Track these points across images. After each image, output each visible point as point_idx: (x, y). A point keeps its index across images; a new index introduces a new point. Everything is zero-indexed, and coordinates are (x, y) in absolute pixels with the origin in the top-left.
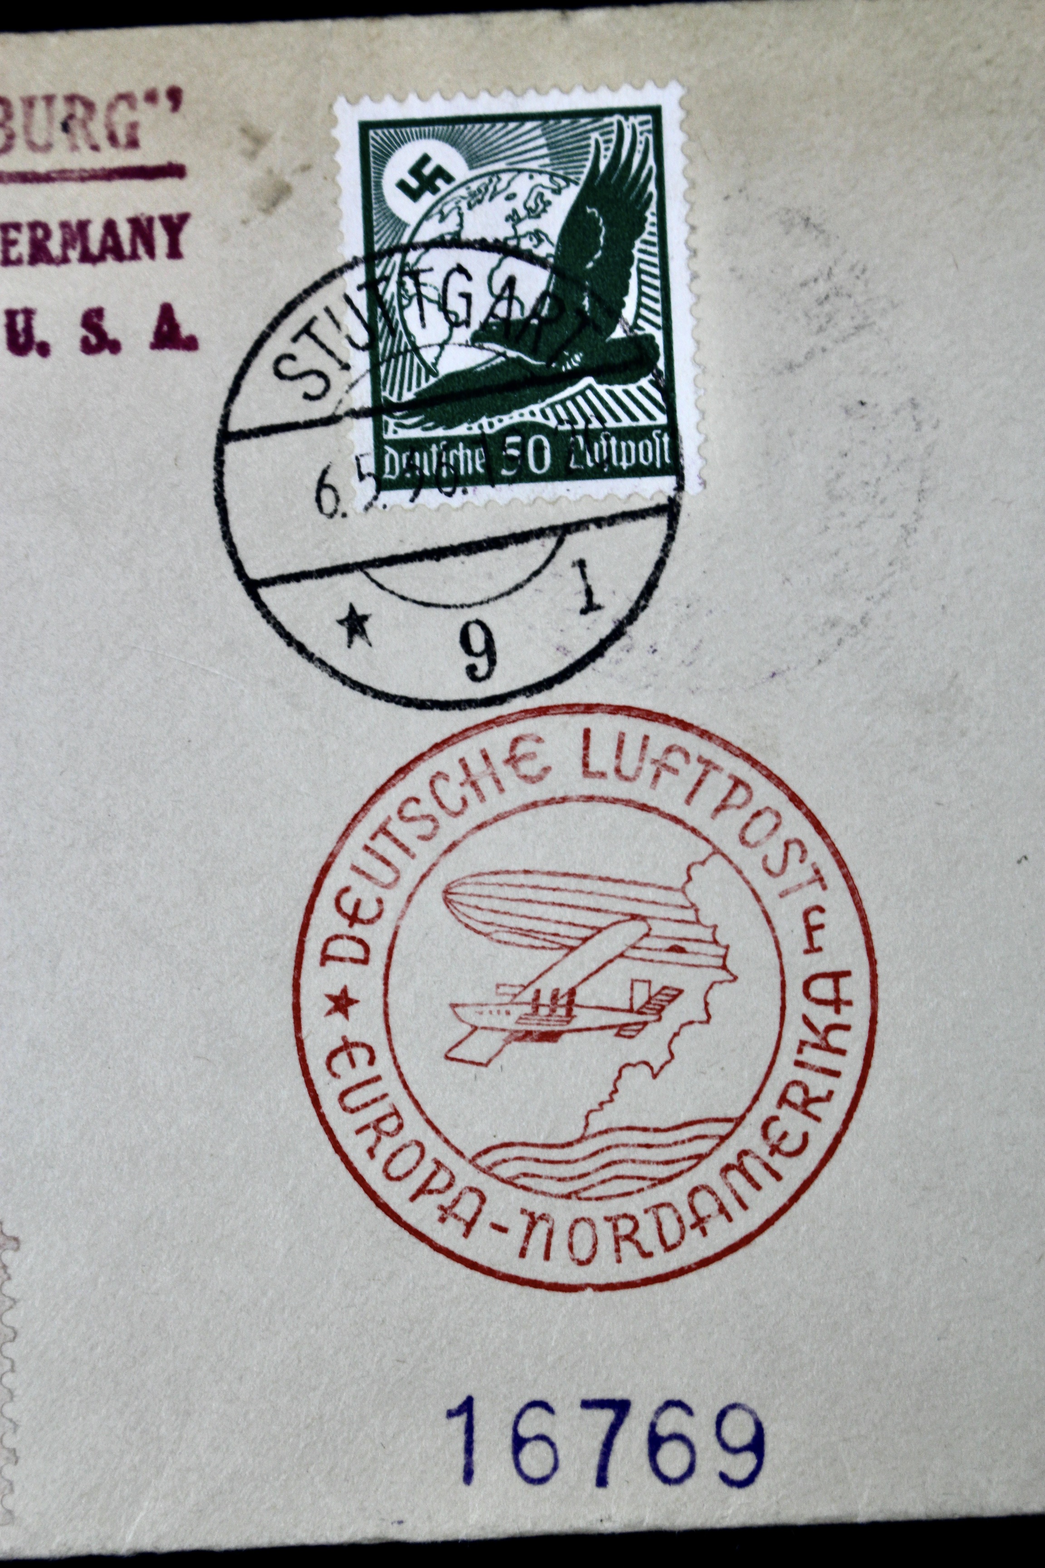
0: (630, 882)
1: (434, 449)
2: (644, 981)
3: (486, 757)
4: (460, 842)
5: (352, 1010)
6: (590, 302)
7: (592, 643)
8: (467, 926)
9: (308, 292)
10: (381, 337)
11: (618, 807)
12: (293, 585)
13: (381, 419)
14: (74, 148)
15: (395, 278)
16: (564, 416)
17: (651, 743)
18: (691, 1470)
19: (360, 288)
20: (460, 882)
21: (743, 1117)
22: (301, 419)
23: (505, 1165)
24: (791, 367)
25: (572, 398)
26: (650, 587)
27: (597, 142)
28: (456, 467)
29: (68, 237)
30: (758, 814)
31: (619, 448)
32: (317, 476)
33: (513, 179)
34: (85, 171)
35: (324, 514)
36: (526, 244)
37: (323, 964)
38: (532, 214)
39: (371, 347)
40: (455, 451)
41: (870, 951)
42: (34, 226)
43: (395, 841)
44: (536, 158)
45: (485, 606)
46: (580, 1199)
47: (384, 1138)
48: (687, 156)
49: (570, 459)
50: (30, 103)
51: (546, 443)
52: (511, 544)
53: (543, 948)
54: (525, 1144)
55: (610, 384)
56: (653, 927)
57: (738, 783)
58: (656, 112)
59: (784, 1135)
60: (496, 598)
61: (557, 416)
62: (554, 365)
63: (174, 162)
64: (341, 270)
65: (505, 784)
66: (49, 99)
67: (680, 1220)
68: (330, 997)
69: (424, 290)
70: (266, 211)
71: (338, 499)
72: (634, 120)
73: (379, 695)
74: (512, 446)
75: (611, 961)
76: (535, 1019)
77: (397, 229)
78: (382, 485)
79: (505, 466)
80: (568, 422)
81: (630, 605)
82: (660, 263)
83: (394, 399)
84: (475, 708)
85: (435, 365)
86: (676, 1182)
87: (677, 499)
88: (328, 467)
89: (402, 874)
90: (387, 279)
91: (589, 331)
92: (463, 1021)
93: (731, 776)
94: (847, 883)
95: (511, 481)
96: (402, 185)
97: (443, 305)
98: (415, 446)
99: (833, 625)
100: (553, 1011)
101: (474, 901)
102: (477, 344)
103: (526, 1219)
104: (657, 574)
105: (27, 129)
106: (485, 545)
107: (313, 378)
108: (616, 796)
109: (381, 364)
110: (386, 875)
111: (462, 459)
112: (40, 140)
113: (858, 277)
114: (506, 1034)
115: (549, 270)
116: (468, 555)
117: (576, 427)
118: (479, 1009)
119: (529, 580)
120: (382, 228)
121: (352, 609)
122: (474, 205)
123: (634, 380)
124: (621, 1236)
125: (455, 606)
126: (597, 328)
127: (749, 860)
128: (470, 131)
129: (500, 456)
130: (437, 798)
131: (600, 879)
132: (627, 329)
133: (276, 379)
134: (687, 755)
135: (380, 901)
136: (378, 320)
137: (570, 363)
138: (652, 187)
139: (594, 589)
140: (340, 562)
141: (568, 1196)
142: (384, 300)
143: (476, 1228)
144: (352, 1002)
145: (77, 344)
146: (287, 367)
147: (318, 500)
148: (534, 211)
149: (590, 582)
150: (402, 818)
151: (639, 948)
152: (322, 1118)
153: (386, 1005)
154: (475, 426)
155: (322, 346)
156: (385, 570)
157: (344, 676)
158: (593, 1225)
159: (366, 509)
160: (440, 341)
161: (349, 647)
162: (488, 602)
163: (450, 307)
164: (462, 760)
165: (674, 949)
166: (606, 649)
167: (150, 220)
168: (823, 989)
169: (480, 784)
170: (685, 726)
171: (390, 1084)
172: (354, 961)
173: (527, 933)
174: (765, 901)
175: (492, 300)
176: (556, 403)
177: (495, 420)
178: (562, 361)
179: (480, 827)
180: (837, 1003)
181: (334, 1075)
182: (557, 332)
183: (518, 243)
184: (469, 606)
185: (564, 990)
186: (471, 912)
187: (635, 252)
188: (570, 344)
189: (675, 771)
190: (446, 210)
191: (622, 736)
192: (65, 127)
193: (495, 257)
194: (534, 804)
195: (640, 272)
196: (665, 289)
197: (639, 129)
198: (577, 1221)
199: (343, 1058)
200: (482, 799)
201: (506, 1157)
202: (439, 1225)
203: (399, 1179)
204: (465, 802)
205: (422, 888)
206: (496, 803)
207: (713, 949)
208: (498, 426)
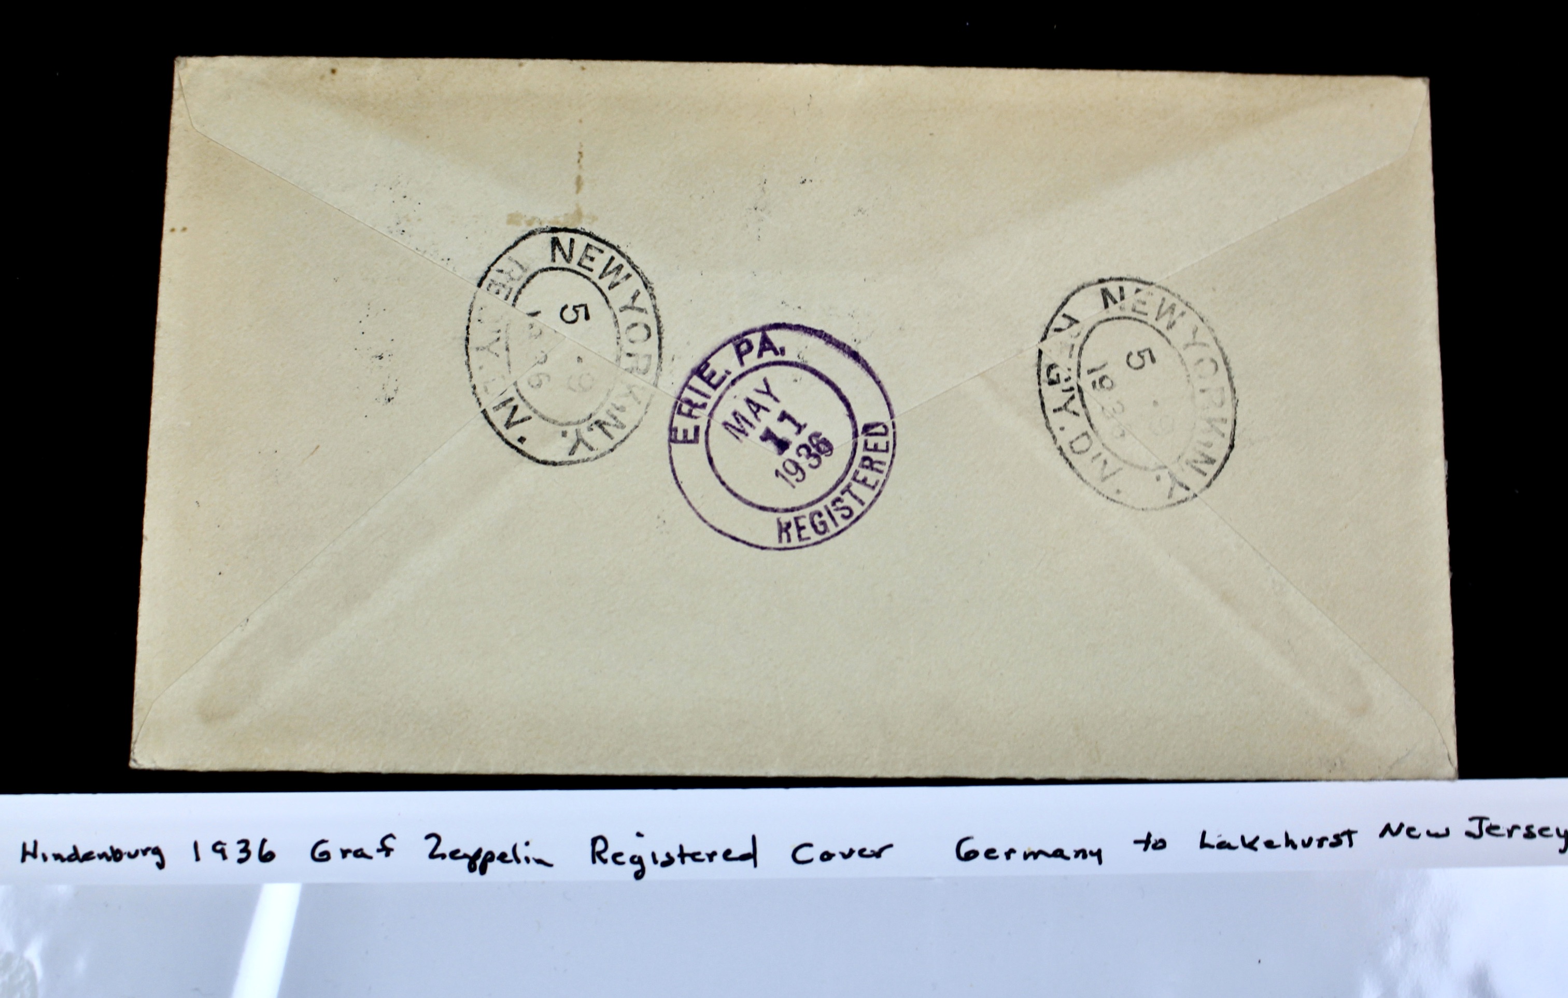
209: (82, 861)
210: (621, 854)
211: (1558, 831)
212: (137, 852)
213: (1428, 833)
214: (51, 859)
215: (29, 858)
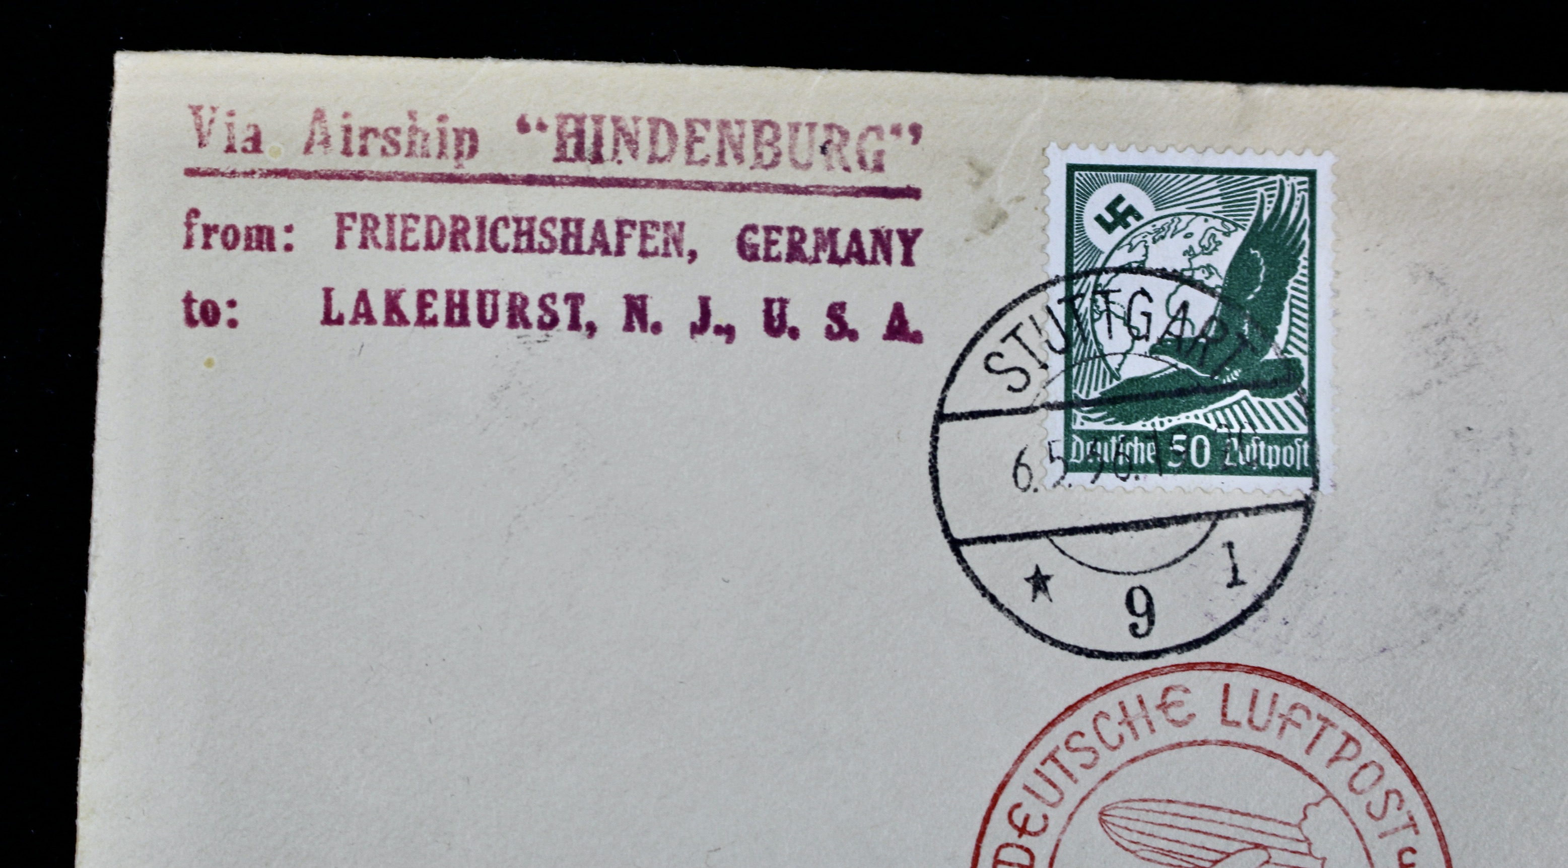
0: (1255, 816)
1: (1114, 440)
3: (1141, 702)
4: (1116, 772)
6: (1250, 328)
7: (1235, 613)
8: (1117, 843)
9: (1016, 302)
10: (1075, 343)
11: (1250, 752)
12: (990, 546)
13: (1071, 413)
14: (830, 168)
15: (1089, 295)
16: (1222, 421)
17: (1280, 700)
19: (1060, 301)
20: (1114, 806)
22: (1005, 407)
24: (1413, 394)
25: (1230, 406)
26: (1286, 569)
27: (1262, 196)
28: (1131, 457)
29: (820, 241)
30: (1365, 766)
31: (1266, 450)
32: (1015, 456)
33: (1191, 221)
34: (838, 188)
35: (1020, 488)
36: (1199, 276)
37: (995, 867)
38: (1206, 252)
39: (1066, 351)
40: (1131, 443)
42: (792, 230)
43: (1062, 767)
44: (1212, 205)
45: (1148, 574)
48: (1336, 214)
49: (1225, 457)
50: (795, 128)
51: (1207, 442)
52: (1173, 524)
55: (1263, 397)
56: (1273, 856)
57: (1350, 739)
58: (1311, 175)
60: (1158, 569)
61: (1217, 420)
62: (1216, 378)
63: (911, 186)
64: (1045, 286)
65: (1156, 726)
66: (812, 126)
69: (1112, 307)
70: (985, 232)
71: (1031, 477)
72: (1294, 180)
73: (1055, 643)
74: (1178, 442)
77: (1094, 255)
78: (1069, 468)
79: (1171, 458)
80: (1226, 426)
81: (1269, 582)
82: (1309, 300)
83: (1083, 396)
84: (1134, 660)
85: (1118, 370)
87: (1313, 497)
88: (1025, 448)
89: (1066, 797)
90: (1083, 296)
91: (1246, 352)
93: (1344, 733)
94: (1436, 829)
95: (1178, 471)
96: (1099, 219)
97: (1127, 321)
98: (1098, 436)
99: (1436, 612)
101: (1123, 823)
102: (1154, 356)
104: (1293, 558)
105: (792, 149)
106: (1151, 524)
107: (1017, 373)
108: (1248, 743)
109: (1074, 366)
110: (1051, 795)
111: (1136, 451)
112: (802, 160)
113: (1470, 324)
115: (1217, 299)
116: (1136, 531)
117: (1232, 431)
119: (1186, 555)
120: (1080, 254)
121: (1038, 570)
122: (1158, 240)
123: (1281, 394)
125: (1123, 573)
126: (1253, 350)
127: (1355, 806)
128: (1158, 179)
129: (1167, 451)
130: (1099, 733)
131: (1231, 812)
132: (1278, 352)
133: (986, 372)
134: (1308, 712)
135: (1045, 817)
136: (1073, 329)
137: (1230, 377)
138: (1305, 237)
139: (1239, 568)
140: (1031, 529)
142: (1079, 313)
145: (822, 331)
146: (994, 363)
147: (1015, 476)
148: (1207, 249)
149: (1236, 561)
150: (1068, 748)
154: (1148, 423)
155: (1026, 347)
156: (1068, 538)
157: (1028, 625)
159: (1054, 486)
160: (1124, 351)
161: (1033, 601)
162: (1150, 571)
163: (1133, 323)
164: (1121, 703)
166: (1246, 618)
167: (889, 232)
169: (1135, 724)
170: (1308, 687)
172: (1021, 866)
173: (1166, 853)
174: (1367, 840)
175: (1169, 320)
176: (1217, 409)
177: (1165, 420)
178: (1223, 375)
179: (1133, 760)
182: (1221, 351)
183: (1193, 275)
184: (1135, 574)
186: (1120, 831)
187: (1288, 288)
188: (1230, 360)
189: (1298, 725)
190: (1134, 242)
191: (1255, 692)
192: (823, 150)
193: (1172, 285)
194: (1179, 745)
195: (1292, 306)
196: (1312, 321)
197: (1297, 188)
200: (1137, 737)
204: (1122, 739)
205: (1082, 807)
206: (1148, 742)
208: (1167, 425)
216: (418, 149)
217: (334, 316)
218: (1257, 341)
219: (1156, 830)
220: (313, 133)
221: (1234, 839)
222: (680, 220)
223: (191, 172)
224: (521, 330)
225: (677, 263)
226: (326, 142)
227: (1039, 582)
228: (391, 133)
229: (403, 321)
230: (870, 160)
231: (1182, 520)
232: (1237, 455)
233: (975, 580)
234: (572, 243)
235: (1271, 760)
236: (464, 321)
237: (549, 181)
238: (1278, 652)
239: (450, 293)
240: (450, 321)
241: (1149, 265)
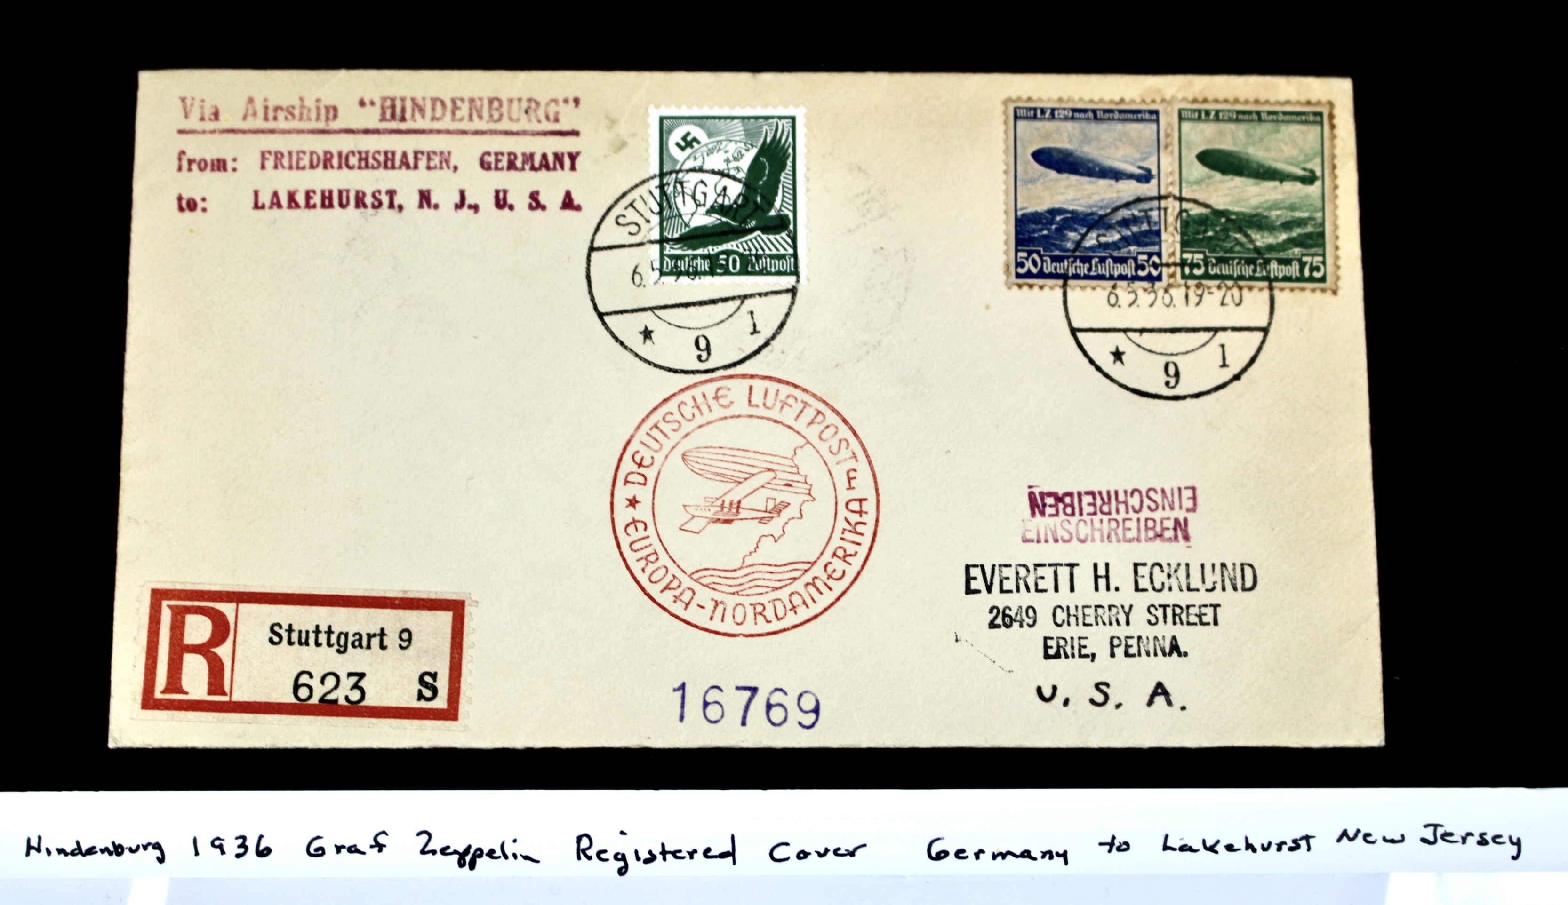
0: (768, 454)
1: (687, 259)
2: (772, 499)
3: (704, 396)
4: (691, 432)
5: (637, 506)
6: (761, 199)
7: (755, 348)
8: (692, 470)
9: (633, 188)
10: (665, 209)
11: (764, 421)
12: (620, 316)
13: (663, 245)
14: (530, 121)
15: (672, 184)
16: (746, 247)
17: (780, 394)
18: (785, 720)
19: (656, 187)
20: (690, 450)
21: (815, 562)
22: (627, 243)
23: (705, 578)
24: (850, 231)
25: (751, 240)
26: (782, 325)
27: (766, 130)
28: (696, 268)
29: (525, 160)
30: (827, 427)
31: (771, 262)
32: (633, 268)
33: (728, 144)
34: (534, 131)
35: (635, 285)
36: (732, 172)
37: (625, 484)
39: (660, 213)
40: (697, 261)
41: (877, 490)
42: (509, 154)
43: (661, 431)
44: (738, 135)
45: (707, 329)
46: (739, 595)
47: (650, 564)
48: (807, 138)
49: (748, 266)
50: (511, 101)
51: (738, 259)
52: (720, 302)
53: (727, 482)
54: (715, 569)
55: (768, 234)
56: (777, 474)
57: (819, 412)
59: (834, 571)
60: (712, 326)
61: (743, 247)
62: (742, 225)
63: (574, 130)
64: (648, 180)
65: (712, 408)
66: (520, 100)
67: (785, 607)
68: (628, 500)
69: (685, 190)
70: (615, 152)
71: (642, 279)
72: (784, 121)
73: (656, 366)
74: (723, 259)
75: (758, 489)
76: (721, 513)
77: (675, 163)
78: (662, 273)
79: (719, 267)
80: (748, 250)
81: (773, 331)
82: (793, 183)
83: (670, 236)
84: (700, 374)
85: (689, 223)
86: (784, 589)
87: (797, 287)
88: (638, 265)
89: (664, 446)
90: (668, 184)
91: (759, 212)
92: (688, 513)
93: (816, 409)
94: (867, 459)
95: (721, 274)
96: (678, 145)
97: (694, 197)
98: (678, 257)
99: (865, 345)
100: (730, 510)
101: (696, 459)
102: (708, 215)
103: (714, 603)
104: (786, 318)
105: (509, 112)
106: (708, 302)
107: (634, 225)
108: (763, 416)
109: (664, 221)
110: (656, 446)
111: (699, 264)
112: (515, 117)
113: (881, 194)
114: (707, 520)
115: (742, 184)
117: (752, 253)
118: (696, 508)
119: (727, 318)
120: (667, 162)
121: (646, 328)
122: (710, 154)
123: (779, 233)
124: (757, 613)
125: (693, 329)
126: (763, 210)
127: (823, 448)
128: (709, 122)
129: (717, 264)
130: (681, 413)
131: (755, 452)
132: (777, 211)
133: (616, 225)
134: (796, 399)
135: (652, 458)
136: (664, 202)
137: (750, 225)
138: (790, 151)
139: (757, 324)
140: (642, 306)
141: (733, 594)
142: (667, 193)
143: (690, 606)
144: (637, 502)
145: (526, 206)
147: (633, 279)
148: (736, 158)
149: (755, 320)
150: (664, 421)
151: (770, 484)
152: (621, 554)
153: (653, 504)
154: (706, 250)
155: (638, 212)
156: (662, 311)
157: (641, 357)
158: (744, 607)
159: (655, 283)
160: (692, 212)
161: (644, 344)
162: (708, 327)
163: (697, 198)
164: (693, 396)
165: (787, 485)
166: (761, 350)
167: (563, 154)
168: (855, 506)
169: (701, 407)
170: (796, 386)
171: (654, 539)
172: (640, 484)
173: (719, 475)
174: (829, 465)
175: (716, 196)
176: (743, 242)
177: (715, 248)
178: (746, 224)
179: (700, 427)
180: (860, 513)
181: (628, 534)
182: (745, 211)
183: (729, 172)
184: (700, 329)
185: (736, 501)
186: (693, 463)
187: (781, 177)
188: (750, 216)
189: (790, 406)
190: (697, 156)
191: (767, 389)
192: (526, 112)
193: (718, 177)
194: (725, 418)
195: (783, 186)
196: (794, 195)
197: (785, 125)
198: (737, 605)
199: (632, 527)
200: (702, 414)
201: (705, 575)
202: (673, 603)
203: (655, 582)
204: (694, 415)
205: (673, 452)
206: (708, 416)
207: (805, 486)
208: (716, 250)
209: (84, 855)
210: (605, 851)
211: (1510, 838)
212: (138, 847)
213: (1385, 839)
214: (54, 853)
215: (33, 852)
216: (305, 117)
217: (260, 204)
218: (765, 207)
219: (713, 463)
220: (247, 110)
221: (757, 467)
222: (448, 149)
223: (181, 132)
224: (362, 209)
225: (446, 173)
226: (255, 114)
227: (647, 334)
228: (291, 109)
229: (297, 206)
230: (552, 117)
231: (725, 300)
232: (755, 265)
233: (612, 334)
234: (389, 164)
235: (776, 424)
236: (331, 206)
237: (377, 132)
238: (779, 368)
239: (323, 192)
240: (323, 206)
241: (706, 167)
